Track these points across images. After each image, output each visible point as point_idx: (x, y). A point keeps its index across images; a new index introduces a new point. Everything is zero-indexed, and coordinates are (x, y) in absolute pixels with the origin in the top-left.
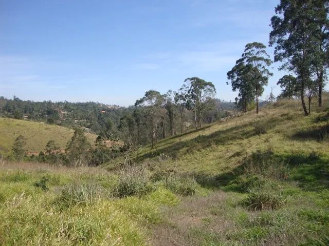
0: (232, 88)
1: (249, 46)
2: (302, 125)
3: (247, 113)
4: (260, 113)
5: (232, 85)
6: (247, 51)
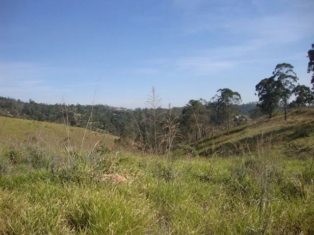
0: (259, 98)
3: (273, 118)
6: (277, 70)
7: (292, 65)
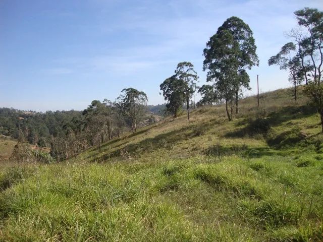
0: (164, 98)
1: (180, 65)
2: (229, 128)
3: (177, 118)
4: (191, 119)
5: (164, 95)
6: (179, 68)
7: (192, 64)
